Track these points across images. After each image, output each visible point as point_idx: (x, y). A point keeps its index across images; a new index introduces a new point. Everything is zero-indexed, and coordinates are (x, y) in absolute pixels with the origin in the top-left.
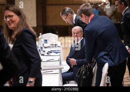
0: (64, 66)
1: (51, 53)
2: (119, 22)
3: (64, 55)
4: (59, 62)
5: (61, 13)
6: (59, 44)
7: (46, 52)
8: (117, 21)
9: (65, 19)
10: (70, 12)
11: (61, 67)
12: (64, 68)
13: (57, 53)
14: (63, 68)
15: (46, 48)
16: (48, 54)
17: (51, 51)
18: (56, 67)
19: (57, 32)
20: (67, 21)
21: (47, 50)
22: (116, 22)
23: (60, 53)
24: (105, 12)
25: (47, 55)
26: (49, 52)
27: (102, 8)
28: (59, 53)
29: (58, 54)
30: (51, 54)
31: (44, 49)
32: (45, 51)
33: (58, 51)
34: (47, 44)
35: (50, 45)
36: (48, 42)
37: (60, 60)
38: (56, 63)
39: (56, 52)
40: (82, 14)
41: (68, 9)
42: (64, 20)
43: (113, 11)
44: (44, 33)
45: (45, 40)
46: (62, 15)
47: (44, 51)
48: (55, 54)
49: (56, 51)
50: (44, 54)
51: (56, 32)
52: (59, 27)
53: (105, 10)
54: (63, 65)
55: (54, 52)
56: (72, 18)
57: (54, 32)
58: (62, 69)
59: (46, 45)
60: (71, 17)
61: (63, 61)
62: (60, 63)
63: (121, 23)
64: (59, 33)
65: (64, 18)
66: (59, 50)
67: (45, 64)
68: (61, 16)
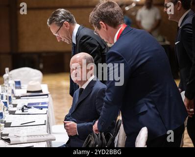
0: (56, 136)
1: (29, 108)
2: (167, 43)
3: (56, 112)
4: (45, 126)
5: (48, 20)
6: (45, 89)
7: (20, 106)
8: (164, 41)
9: (57, 32)
10: (67, 18)
11: (50, 137)
12: (56, 138)
13: (42, 109)
14: (55, 140)
15: (18, 98)
16: (23, 111)
17: (29, 104)
18: (39, 138)
19: (41, 66)
20: (61, 36)
21: (21, 103)
22: (161, 42)
23: (47, 107)
24: (140, 22)
25: (20, 112)
26: (25, 106)
27: (133, 14)
28: (46, 109)
29: (44, 110)
30: (30, 111)
31: (14, 101)
32: (17, 105)
33: (43, 103)
34: (20, 90)
35: (28, 92)
36: (22, 85)
37: (48, 123)
38: (39, 130)
39: (40, 105)
40: (101, 22)
41: (63, 13)
42: (54, 34)
43: (156, 20)
44: (14, 67)
45: (16, 82)
46: (50, 23)
47: (15, 106)
48: (38, 111)
49: (39, 103)
50: (15, 111)
51: (39, 66)
52: (44, 55)
53: (138, 18)
54: (54, 133)
55: (35, 107)
56: (71, 31)
57: (34, 66)
58: (53, 142)
59: (18, 92)
60: (68, 28)
61: (54, 125)
62: (49, 128)
63: (176, 43)
64: (44, 66)
65: (53, 29)
66: (45, 103)
67: (18, 131)
68: (49, 26)
